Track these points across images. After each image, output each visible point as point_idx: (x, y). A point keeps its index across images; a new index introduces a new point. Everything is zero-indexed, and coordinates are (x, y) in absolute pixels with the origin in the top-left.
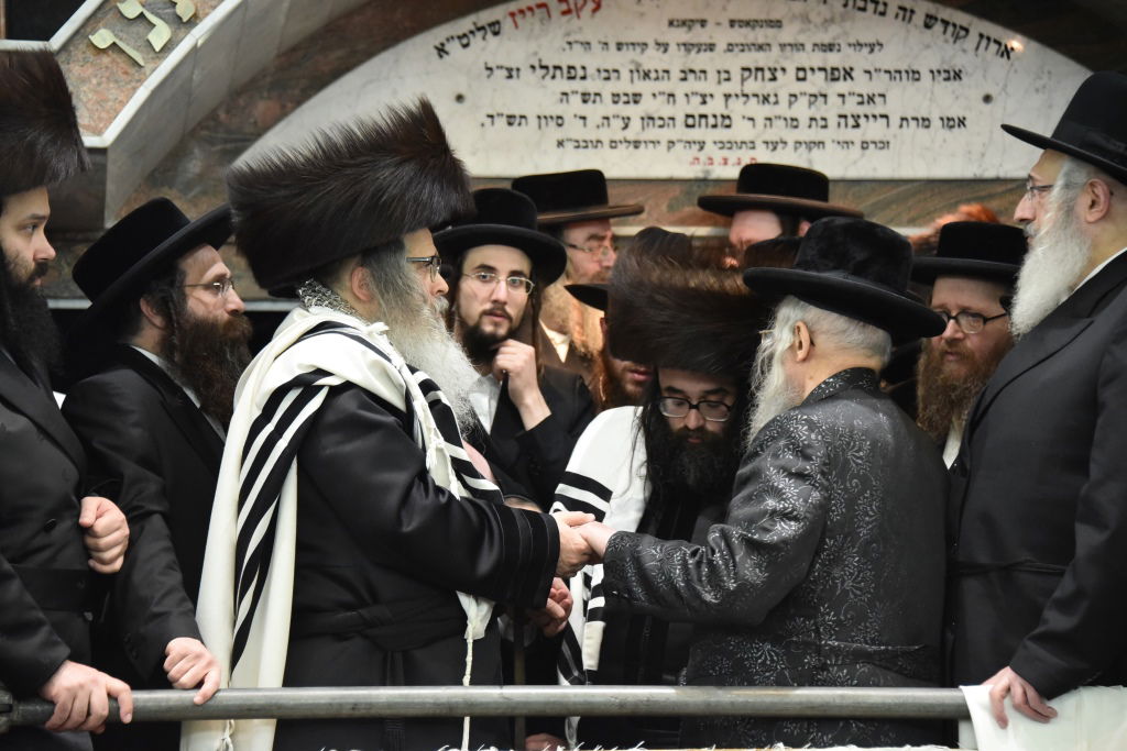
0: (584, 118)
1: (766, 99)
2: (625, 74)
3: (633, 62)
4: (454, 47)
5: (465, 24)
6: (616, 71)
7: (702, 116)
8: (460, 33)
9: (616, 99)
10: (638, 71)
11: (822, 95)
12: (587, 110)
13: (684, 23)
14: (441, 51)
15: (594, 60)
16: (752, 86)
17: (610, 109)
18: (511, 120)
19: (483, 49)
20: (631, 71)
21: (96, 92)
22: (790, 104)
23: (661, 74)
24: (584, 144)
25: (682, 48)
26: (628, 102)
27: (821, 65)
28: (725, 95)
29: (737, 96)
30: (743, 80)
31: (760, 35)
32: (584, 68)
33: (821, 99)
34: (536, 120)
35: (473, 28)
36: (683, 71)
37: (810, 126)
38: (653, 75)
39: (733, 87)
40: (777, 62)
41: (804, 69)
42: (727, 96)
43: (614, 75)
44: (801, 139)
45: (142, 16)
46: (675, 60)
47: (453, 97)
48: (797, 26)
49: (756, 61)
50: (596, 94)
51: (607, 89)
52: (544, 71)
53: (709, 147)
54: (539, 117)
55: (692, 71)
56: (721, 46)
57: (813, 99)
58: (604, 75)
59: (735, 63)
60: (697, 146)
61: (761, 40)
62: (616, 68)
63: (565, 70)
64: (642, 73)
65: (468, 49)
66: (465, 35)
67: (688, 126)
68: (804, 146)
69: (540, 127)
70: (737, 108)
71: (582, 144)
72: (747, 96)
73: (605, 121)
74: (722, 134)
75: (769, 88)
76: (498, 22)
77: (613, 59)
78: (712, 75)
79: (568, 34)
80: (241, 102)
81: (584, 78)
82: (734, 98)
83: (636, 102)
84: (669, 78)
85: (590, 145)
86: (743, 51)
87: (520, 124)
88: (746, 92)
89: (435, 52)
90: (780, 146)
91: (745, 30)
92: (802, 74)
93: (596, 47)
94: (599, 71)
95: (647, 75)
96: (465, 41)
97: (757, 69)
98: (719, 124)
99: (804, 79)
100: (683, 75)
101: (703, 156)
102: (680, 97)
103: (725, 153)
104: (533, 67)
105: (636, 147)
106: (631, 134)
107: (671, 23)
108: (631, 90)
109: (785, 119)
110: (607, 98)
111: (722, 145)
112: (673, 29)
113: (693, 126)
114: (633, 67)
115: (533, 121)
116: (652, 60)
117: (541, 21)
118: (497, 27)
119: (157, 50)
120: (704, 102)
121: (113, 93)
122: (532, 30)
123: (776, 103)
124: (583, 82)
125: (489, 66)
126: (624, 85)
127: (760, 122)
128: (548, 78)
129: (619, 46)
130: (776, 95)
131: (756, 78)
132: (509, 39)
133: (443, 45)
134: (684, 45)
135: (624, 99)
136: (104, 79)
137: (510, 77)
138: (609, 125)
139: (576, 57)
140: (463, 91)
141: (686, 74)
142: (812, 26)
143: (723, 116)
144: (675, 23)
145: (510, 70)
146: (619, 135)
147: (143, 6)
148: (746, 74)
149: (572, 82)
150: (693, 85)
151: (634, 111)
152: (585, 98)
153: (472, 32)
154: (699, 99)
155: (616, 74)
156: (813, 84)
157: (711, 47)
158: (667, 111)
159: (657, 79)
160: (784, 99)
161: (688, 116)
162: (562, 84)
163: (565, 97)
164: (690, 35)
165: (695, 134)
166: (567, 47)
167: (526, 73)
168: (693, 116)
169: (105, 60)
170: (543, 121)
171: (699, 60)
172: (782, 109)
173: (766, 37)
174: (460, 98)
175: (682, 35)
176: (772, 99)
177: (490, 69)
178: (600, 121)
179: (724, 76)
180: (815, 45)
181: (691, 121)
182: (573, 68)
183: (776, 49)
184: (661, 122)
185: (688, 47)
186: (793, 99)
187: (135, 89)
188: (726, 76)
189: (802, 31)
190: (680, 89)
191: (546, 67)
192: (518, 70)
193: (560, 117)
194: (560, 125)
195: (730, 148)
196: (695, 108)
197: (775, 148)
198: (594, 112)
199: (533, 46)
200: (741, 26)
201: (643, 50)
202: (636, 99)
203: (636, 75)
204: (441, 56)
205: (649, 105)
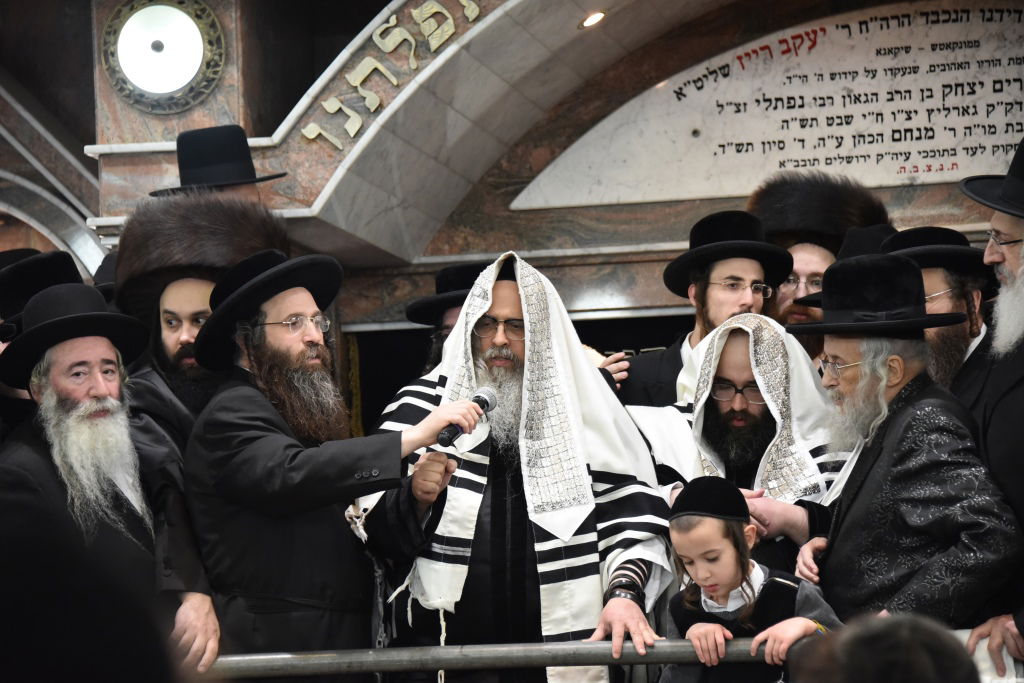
0: (803, 141)
1: (965, 111)
2: (838, 100)
3: (845, 88)
4: (690, 90)
5: (699, 70)
6: (831, 98)
7: (906, 131)
8: (696, 78)
9: (830, 122)
10: (849, 96)
11: (1017, 103)
12: (806, 133)
13: (890, 51)
14: (680, 94)
15: (810, 91)
16: (953, 100)
17: (826, 131)
18: (739, 148)
19: (715, 89)
20: (844, 97)
21: (308, 173)
22: (988, 113)
23: (870, 97)
24: (803, 163)
25: (889, 73)
26: (841, 124)
27: (1016, 77)
28: (928, 110)
29: (939, 110)
30: (944, 96)
31: (960, 56)
32: (802, 98)
33: (1016, 107)
34: (761, 146)
35: (706, 72)
36: (888, 93)
37: (1007, 131)
38: (863, 98)
39: (936, 102)
40: (975, 77)
41: (1000, 82)
42: (930, 112)
43: (828, 102)
44: (999, 143)
45: (340, 110)
46: (883, 84)
47: (690, 132)
48: (993, 44)
49: (957, 78)
50: (812, 119)
51: (822, 114)
52: (768, 104)
53: (914, 157)
54: (763, 143)
55: (897, 92)
56: (924, 68)
57: (1009, 107)
58: (820, 102)
59: (936, 82)
60: (904, 157)
61: (960, 59)
62: (830, 95)
63: (785, 101)
64: (853, 98)
65: (702, 91)
66: (699, 79)
67: (894, 140)
68: (1001, 149)
69: (764, 151)
70: (939, 120)
71: (802, 163)
72: (948, 109)
73: (821, 142)
74: (926, 145)
75: (968, 100)
76: (728, 66)
77: (828, 88)
78: (916, 95)
79: (788, 70)
80: (519, 151)
81: (802, 106)
82: (936, 112)
83: (848, 123)
84: (877, 100)
85: (808, 163)
86: (944, 70)
87: (747, 151)
88: (946, 106)
89: (675, 95)
90: (979, 151)
91: (945, 52)
92: (998, 86)
93: (812, 79)
94: (815, 99)
95: (857, 99)
96: (699, 84)
97: (957, 85)
98: (923, 135)
99: (1001, 90)
100: (889, 96)
101: (908, 165)
102: (888, 117)
103: (929, 161)
104: (758, 101)
105: (848, 162)
106: (844, 151)
107: (878, 52)
108: (843, 112)
109: (984, 127)
110: (823, 121)
111: (926, 154)
112: (880, 57)
113: (900, 140)
114: (845, 94)
115: (758, 147)
116: (862, 86)
117: (765, 61)
118: (726, 70)
119: (352, 135)
120: (909, 118)
121: (321, 172)
122: (756, 70)
123: (976, 113)
124: (801, 110)
125: (720, 103)
126: (838, 110)
127: (960, 131)
128: (771, 109)
129: (833, 76)
130: (975, 107)
131: (956, 94)
132: (737, 79)
133: (681, 89)
134: (891, 70)
135: (838, 121)
136: (314, 163)
137: (738, 111)
138: (824, 145)
139: (795, 89)
140: (698, 126)
141: (892, 95)
142: (1007, 43)
143: (926, 129)
144: (883, 52)
145: (738, 105)
146: (833, 153)
147: (342, 102)
148: (947, 90)
149: (792, 110)
150: (900, 103)
151: (846, 131)
152: (803, 123)
153: (705, 76)
154: (905, 116)
155: (830, 101)
156: (1009, 94)
157: (915, 70)
158: (876, 129)
159: (867, 101)
160: (982, 110)
161: (894, 132)
162: (783, 113)
163: (785, 124)
164: (896, 61)
165: (901, 147)
166: (787, 81)
167: (752, 107)
168: (899, 131)
169: (315, 147)
170: (767, 146)
171: (904, 82)
172: (981, 118)
173: (965, 56)
174: (695, 133)
175: (889, 62)
176: (971, 110)
177: (722, 106)
178: (816, 142)
179: (926, 93)
180: (1010, 59)
181: (897, 136)
182: (793, 98)
183: (974, 67)
184: (871, 139)
185: (893, 71)
186: (990, 109)
187: (336, 168)
188: (929, 93)
189: (998, 48)
190: (887, 109)
191: (770, 100)
192: (745, 104)
193: (782, 142)
194: (782, 149)
195: (934, 156)
196: (901, 123)
197: (974, 153)
198: (811, 135)
199: (757, 83)
200: (941, 49)
201: (853, 78)
202: (848, 120)
203: (847, 99)
204: (679, 99)
205: (860, 125)
